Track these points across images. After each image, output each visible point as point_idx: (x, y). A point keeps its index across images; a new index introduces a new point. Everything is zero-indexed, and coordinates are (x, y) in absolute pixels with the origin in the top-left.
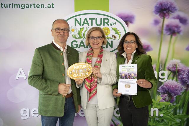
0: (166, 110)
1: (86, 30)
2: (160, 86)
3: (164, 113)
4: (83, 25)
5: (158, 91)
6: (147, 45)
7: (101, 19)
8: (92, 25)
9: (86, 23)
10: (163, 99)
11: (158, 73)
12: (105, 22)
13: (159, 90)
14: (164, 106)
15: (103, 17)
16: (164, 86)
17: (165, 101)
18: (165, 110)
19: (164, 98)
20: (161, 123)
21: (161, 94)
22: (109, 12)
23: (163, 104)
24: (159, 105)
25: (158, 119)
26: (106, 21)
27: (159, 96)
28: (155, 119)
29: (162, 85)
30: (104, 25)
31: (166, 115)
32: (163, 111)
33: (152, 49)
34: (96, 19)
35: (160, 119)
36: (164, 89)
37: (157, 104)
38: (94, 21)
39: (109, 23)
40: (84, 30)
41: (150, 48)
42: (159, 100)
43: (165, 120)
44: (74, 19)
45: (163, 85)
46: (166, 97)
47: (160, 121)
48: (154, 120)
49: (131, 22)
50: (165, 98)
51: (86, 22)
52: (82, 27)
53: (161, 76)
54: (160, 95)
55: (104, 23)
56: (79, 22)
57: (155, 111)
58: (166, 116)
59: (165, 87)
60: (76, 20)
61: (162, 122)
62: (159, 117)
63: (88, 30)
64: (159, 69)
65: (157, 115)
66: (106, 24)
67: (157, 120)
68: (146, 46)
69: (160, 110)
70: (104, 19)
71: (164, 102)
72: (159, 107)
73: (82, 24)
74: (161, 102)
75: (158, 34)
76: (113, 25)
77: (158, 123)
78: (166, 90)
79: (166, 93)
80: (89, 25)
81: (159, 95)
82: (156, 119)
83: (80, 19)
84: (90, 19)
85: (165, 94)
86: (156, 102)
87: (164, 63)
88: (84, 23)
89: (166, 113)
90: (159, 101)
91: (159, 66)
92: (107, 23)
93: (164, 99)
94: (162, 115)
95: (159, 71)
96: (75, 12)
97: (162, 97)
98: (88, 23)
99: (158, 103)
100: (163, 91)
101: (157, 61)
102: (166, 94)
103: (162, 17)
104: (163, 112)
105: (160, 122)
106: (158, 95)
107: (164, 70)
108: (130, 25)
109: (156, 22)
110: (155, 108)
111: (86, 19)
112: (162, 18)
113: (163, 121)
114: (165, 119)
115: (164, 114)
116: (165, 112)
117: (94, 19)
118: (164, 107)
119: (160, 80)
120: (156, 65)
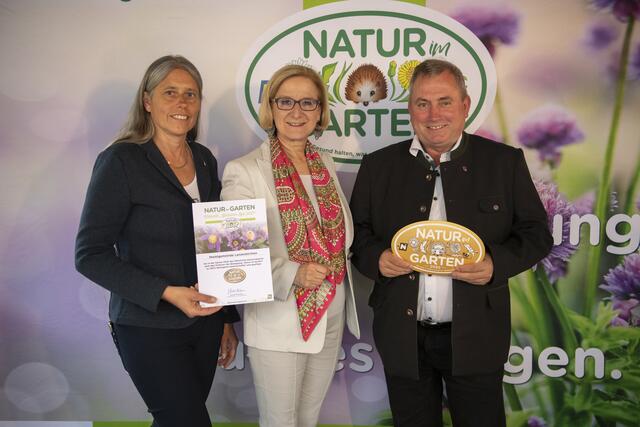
0: (632, 355)
1: (344, 73)
2: (611, 270)
3: (625, 368)
4: (332, 55)
5: (603, 286)
6: (563, 123)
7: (397, 32)
8: (364, 54)
9: (342, 49)
10: (620, 316)
11: (603, 221)
12: (411, 41)
13: (606, 283)
14: (627, 342)
15: (404, 25)
16: (626, 271)
17: (631, 324)
18: (629, 357)
19: (625, 313)
20: (614, 403)
21: (612, 297)
22: (424, 5)
23: (623, 335)
24: (606, 336)
25: (601, 388)
26: (414, 38)
27: (605, 305)
28: (589, 386)
29: (620, 267)
30: (406, 53)
31: (634, 374)
32: (623, 359)
33: (580, 137)
34: (380, 32)
35: (612, 387)
36: (626, 279)
37: (598, 332)
38: (372, 40)
39: (426, 47)
40: (338, 71)
41: (573, 134)
42: (606, 318)
43: (630, 393)
44: (300, 32)
45: (624, 266)
46: (632, 311)
47: (610, 394)
48: (588, 392)
49: (506, 40)
50: (630, 315)
51: (342, 43)
52: (328, 61)
53: (613, 235)
54: (609, 300)
55: (408, 45)
56: (320, 43)
57: (589, 359)
58: (632, 377)
59: (630, 274)
60: (308, 37)
61: (616, 399)
62: (607, 379)
63: (350, 73)
64: (608, 207)
65: (599, 373)
66: (412, 50)
67: (597, 391)
68: (561, 127)
69: (608, 355)
70: (408, 32)
71: (625, 327)
72: (606, 345)
73: (329, 52)
74: (613, 328)
75: (607, 81)
76: (440, 51)
77: (600, 401)
78: (632, 284)
79: (632, 295)
80: (352, 55)
81: (606, 302)
82: (594, 388)
83: (324, 34)
84: (356, 32)
85: (628, 298)
86: (596, 328)
87: (625, 187)
88: (336, 48)
89: (632, 367)
90: (607, 323)
91: (609, 198)
92: (418, 46)
93: (627, 318)
94: (616, 374)
95: (608, 215)
96: (305, 8)
97: (619, 311)
98: (349, 48)
99: (603, 329)
100: (623, 286)
101: (601, 179)
102: (632, 300)
103: (624, 18)
104: (622, 362)
105: (611, 400)
106: (602, 303)
107: (626, 211)
108: (503, 50)
109: (601, 37)
110: (591, 346)
111: (342, 34)
112: (623, 21)
113: (620, 394)
114: (631, 389)
115: (625, 372)
116: (630, 362)
117: (371, 32)
118: (625, 347)
119: (611, 249)
120: (597, 193)
